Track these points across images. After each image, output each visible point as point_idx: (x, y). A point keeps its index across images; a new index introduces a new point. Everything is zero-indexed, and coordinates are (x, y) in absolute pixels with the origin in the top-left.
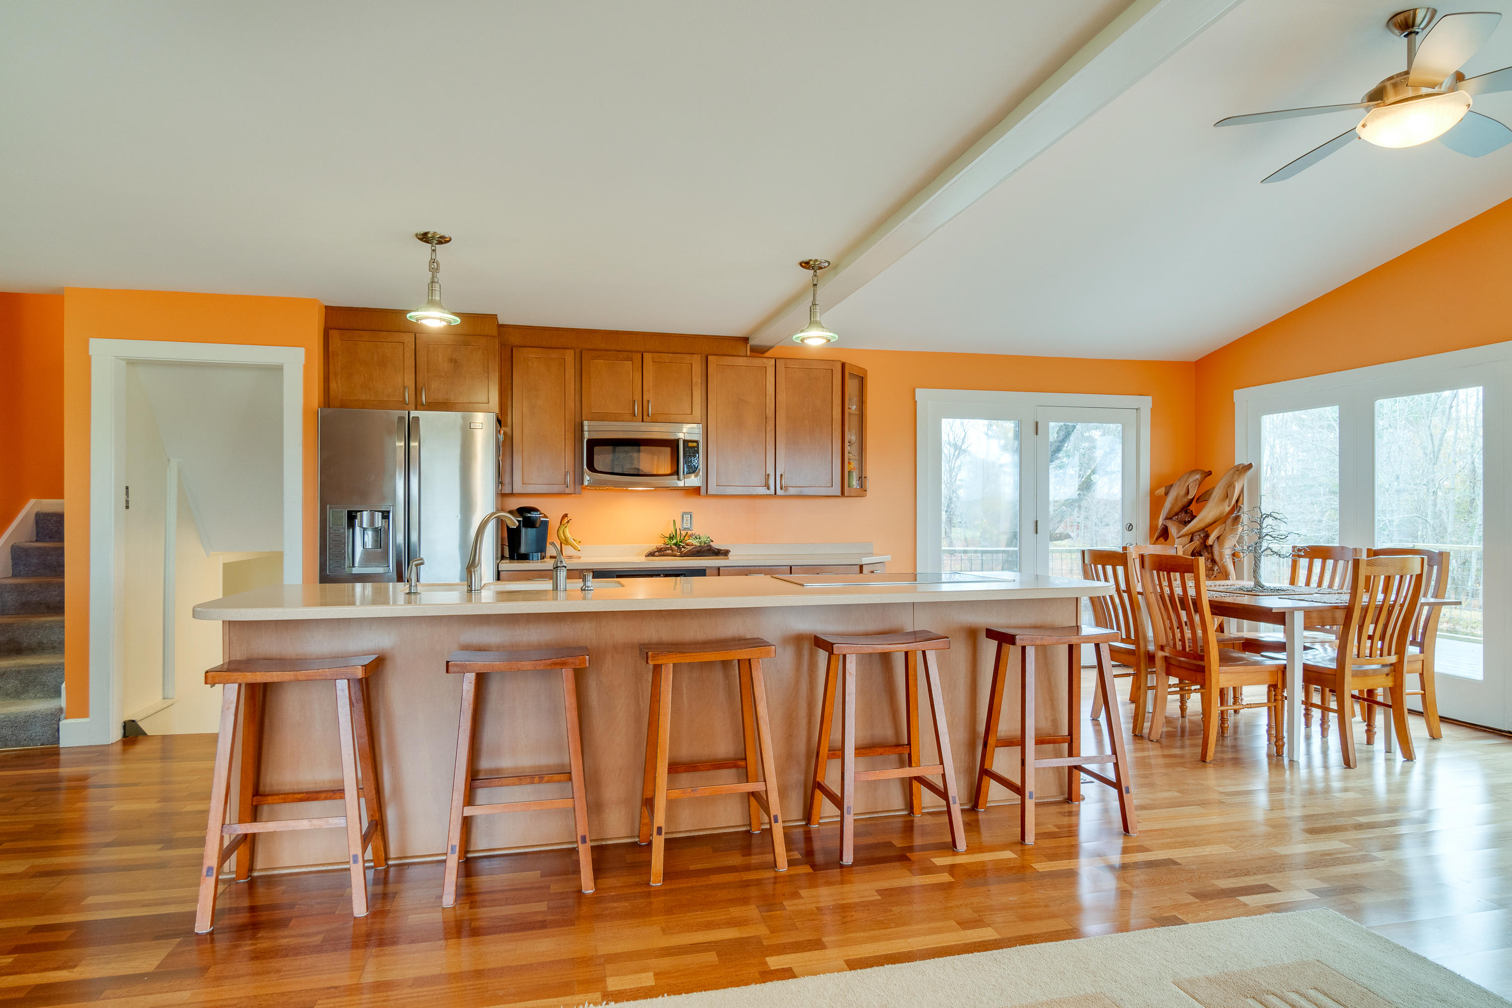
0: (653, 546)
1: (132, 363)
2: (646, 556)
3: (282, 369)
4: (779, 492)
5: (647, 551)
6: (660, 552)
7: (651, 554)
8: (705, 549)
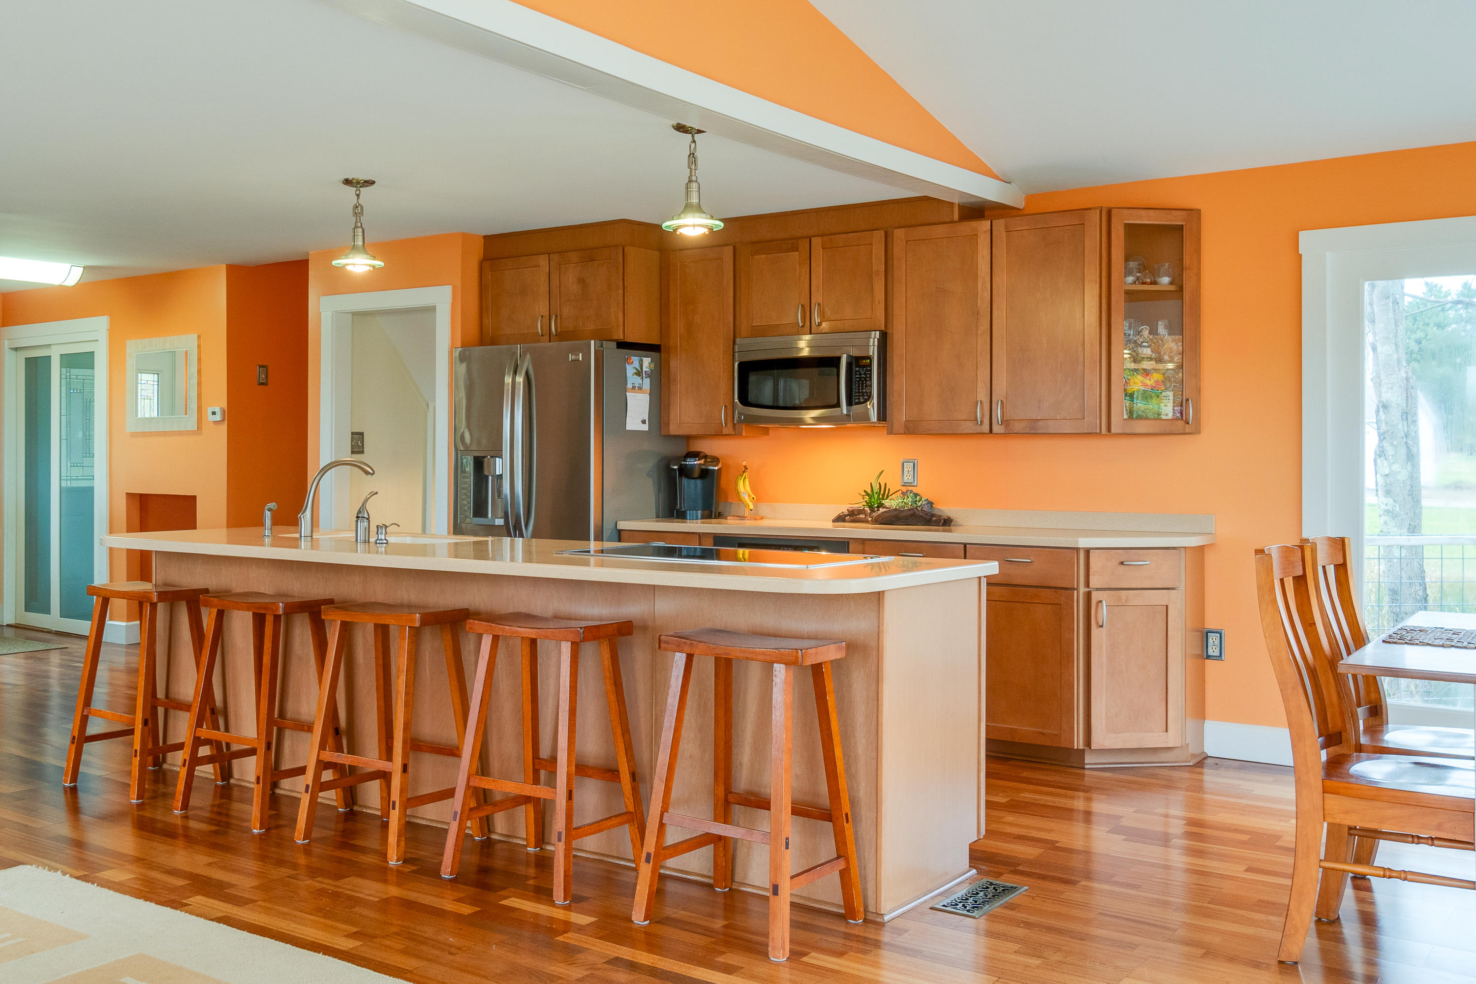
0: (844, 509)
1: (357, 315)
2: (833, 521)
3: (435, 309)
4: (996, 429)
5: (835, 515)
6: (852, 516)
7: (840, 519)
8: (904, 514)
